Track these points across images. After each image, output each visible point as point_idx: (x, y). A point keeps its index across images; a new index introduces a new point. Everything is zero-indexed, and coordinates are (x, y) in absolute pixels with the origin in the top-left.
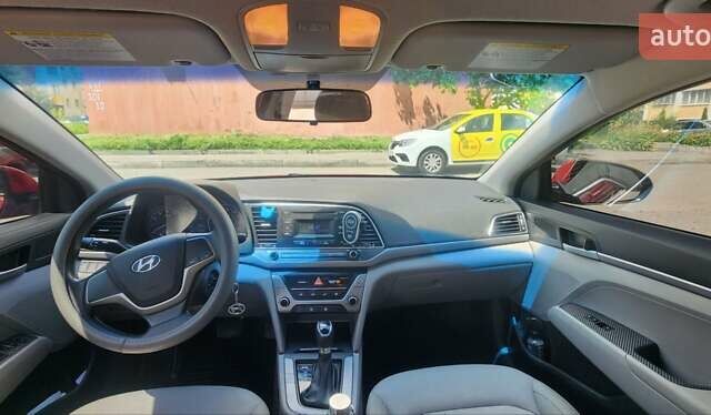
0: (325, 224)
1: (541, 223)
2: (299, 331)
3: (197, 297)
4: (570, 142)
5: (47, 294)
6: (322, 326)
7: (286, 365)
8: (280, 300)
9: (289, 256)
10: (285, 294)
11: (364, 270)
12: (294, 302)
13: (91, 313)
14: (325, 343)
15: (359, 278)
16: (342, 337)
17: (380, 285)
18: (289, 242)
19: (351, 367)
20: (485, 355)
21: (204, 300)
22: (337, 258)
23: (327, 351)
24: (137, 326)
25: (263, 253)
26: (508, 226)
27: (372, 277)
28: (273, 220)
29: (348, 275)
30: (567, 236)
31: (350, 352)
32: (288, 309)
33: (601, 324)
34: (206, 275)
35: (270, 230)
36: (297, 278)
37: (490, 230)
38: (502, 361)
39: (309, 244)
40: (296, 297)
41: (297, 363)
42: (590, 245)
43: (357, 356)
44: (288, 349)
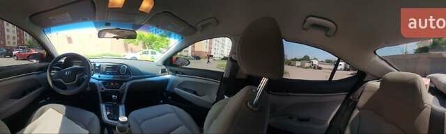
0: (115, 69)
1: (170, 70)
2: (106, 97)
3: (79, 84)
4: (175, 53)
5: (46, 78)
6: (114, 96)
7: (103, 107)
8: (101, 89)
9: (103, 77)
10: (103, 87)
11: (126, 82)
12: (105, 89)
13: (53, 82)
14: (114, 101)
15: (125, 83)
16: (119, 101)
17: (131, 86)
18: (104, 73)
19: (122, 109)
20: (157, 103)
21: (79, 86)
22: (117, 78)
23: (115, 103)
24: (64, 88)
25: (96, 76)
26: (163, 71)
27: (128, 84)
28: (99, 67)
29: (121, 83)
30: (177, 72)
31: (121, 104)
32: (103, 91)
33: (186, 90)
34: (81, 79)
35: (98, 70)
36: (106, 82)
37: (160, 72)
38: (161, 104)
39: (110, 74)
40: (106, 87)
41: (106, 106)
42: (183, 74)
43: (123, 106)
44: (103, 102)
